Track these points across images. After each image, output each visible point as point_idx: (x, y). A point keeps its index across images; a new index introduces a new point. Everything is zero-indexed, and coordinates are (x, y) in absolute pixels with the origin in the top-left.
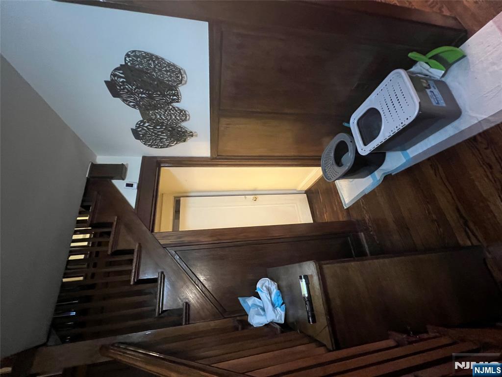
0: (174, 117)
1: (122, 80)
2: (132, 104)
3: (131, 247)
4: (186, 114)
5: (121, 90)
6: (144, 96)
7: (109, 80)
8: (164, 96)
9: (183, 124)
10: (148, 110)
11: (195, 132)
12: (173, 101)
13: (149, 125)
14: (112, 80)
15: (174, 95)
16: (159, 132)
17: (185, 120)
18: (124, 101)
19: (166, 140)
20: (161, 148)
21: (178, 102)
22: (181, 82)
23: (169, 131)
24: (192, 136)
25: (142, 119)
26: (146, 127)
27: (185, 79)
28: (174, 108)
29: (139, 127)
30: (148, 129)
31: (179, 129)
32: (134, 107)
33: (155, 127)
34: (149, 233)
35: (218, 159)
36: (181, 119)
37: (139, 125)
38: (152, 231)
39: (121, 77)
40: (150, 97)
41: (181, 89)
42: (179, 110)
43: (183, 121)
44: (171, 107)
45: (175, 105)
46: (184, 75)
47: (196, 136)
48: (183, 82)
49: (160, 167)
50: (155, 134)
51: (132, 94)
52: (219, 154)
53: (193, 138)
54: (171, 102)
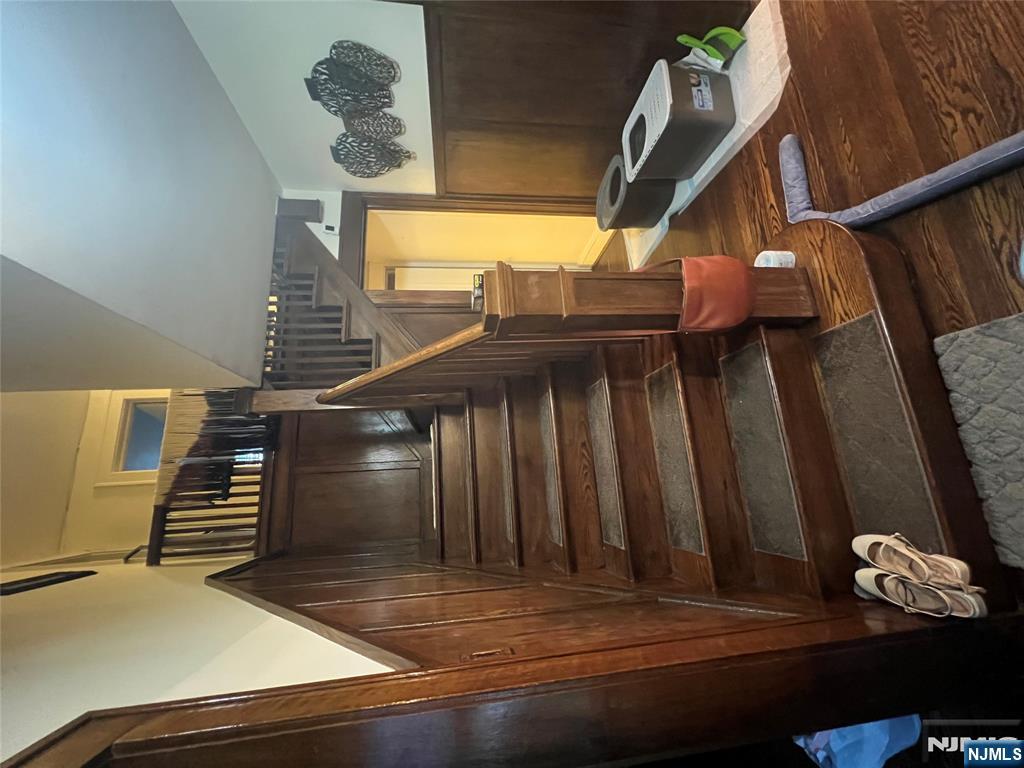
0: (385, 129)
1: (324, 77)
2: (333, 109)
3: (339, 304)
4: (400, 125)
5: (322, 90)
6: (348, 98)
7: (310, 77)
8: (374, 98)
9: (398, 140)
10: (353, 118)
11: (414, 153)
12: (385, 105)
13: (353, 141)
14: (313, 77)
15: (386, 97)
16: (365, 151)
17: (400, 133)
18: (325, 104)
19: (376, 165)
20: (368, 177)
21: (390, 107)
22: (394, 78)
23: (379, 149)
24: (409, 157)
25: (345, 131)
26: (349, 143)
27: (399, 75)
28: (385, 114)
29: (340, 144)
30: (352, 146)
31: (392, 148)
32: (335, 113)
33: (360, 144)
34: (358, 289)
35: (447, 199)
36: (394, 131)
37: (341, 141)
38: (362, 287)
39: (325, 74)
40: (356, 99)
41: (394, 88)
42: (392, 117)
43: (397, 134)
44: (381, 114)
45: (387, 110)
46: (397, 70)
47: (415, 158)
48: (396, 79)
49: (366, 209)
50: (361, 154)
51: (336, 95)
52: (448, 190)
53: (412, 163)
54: (382, 107)
